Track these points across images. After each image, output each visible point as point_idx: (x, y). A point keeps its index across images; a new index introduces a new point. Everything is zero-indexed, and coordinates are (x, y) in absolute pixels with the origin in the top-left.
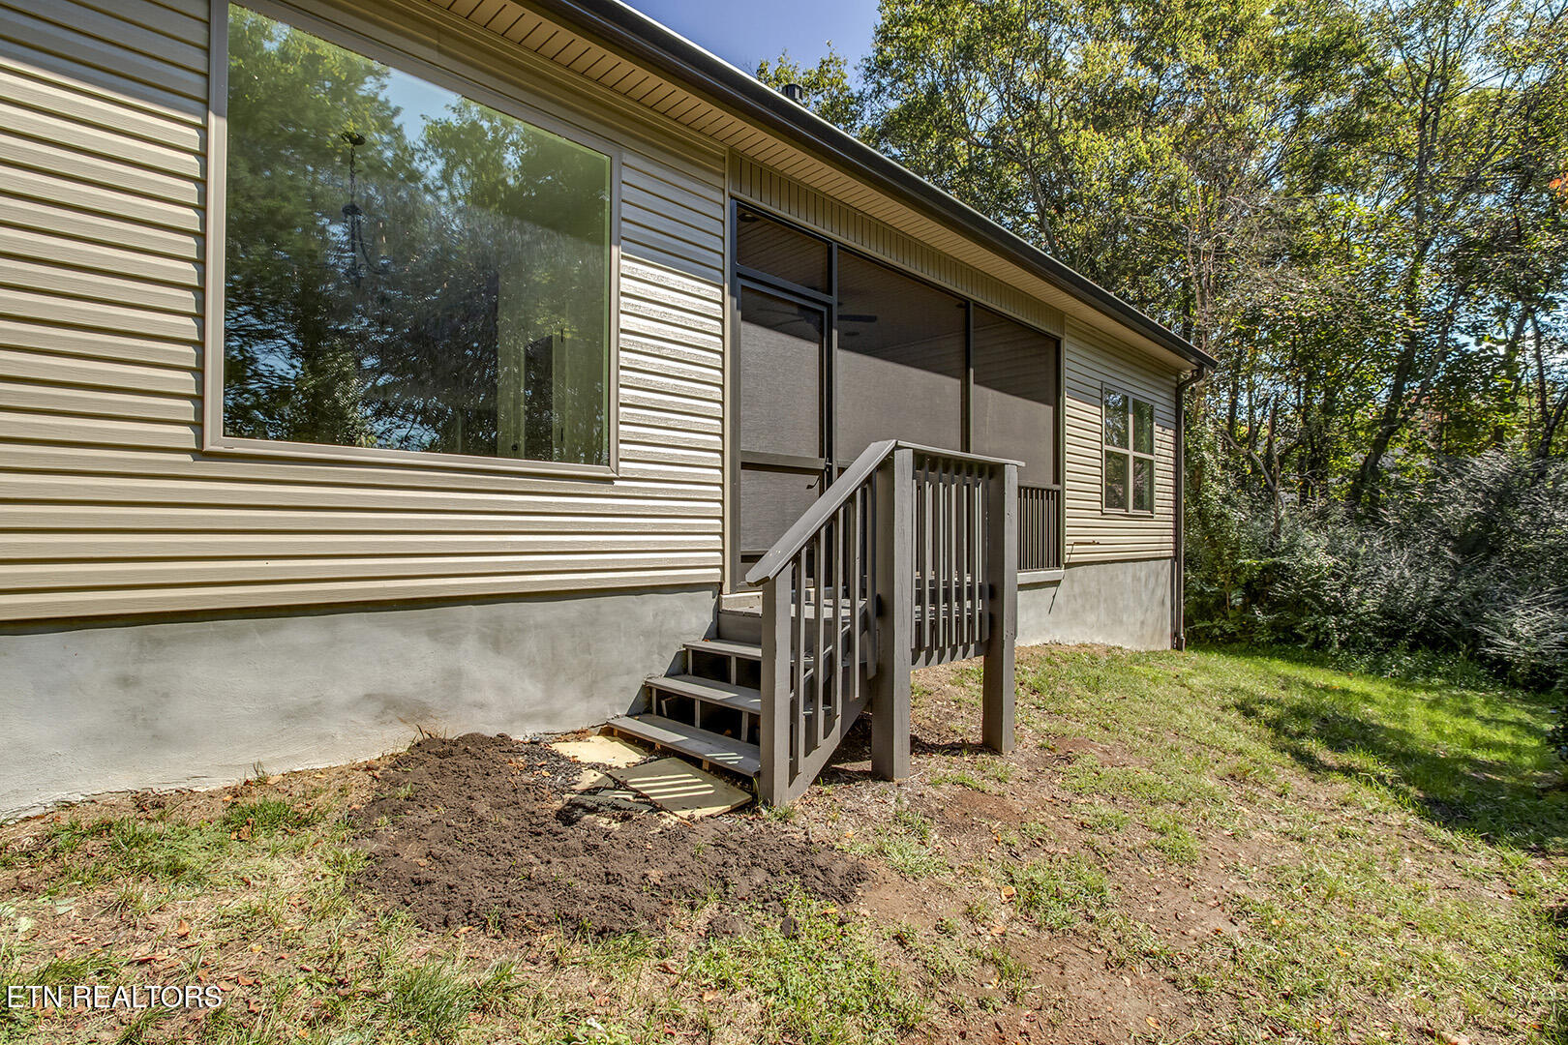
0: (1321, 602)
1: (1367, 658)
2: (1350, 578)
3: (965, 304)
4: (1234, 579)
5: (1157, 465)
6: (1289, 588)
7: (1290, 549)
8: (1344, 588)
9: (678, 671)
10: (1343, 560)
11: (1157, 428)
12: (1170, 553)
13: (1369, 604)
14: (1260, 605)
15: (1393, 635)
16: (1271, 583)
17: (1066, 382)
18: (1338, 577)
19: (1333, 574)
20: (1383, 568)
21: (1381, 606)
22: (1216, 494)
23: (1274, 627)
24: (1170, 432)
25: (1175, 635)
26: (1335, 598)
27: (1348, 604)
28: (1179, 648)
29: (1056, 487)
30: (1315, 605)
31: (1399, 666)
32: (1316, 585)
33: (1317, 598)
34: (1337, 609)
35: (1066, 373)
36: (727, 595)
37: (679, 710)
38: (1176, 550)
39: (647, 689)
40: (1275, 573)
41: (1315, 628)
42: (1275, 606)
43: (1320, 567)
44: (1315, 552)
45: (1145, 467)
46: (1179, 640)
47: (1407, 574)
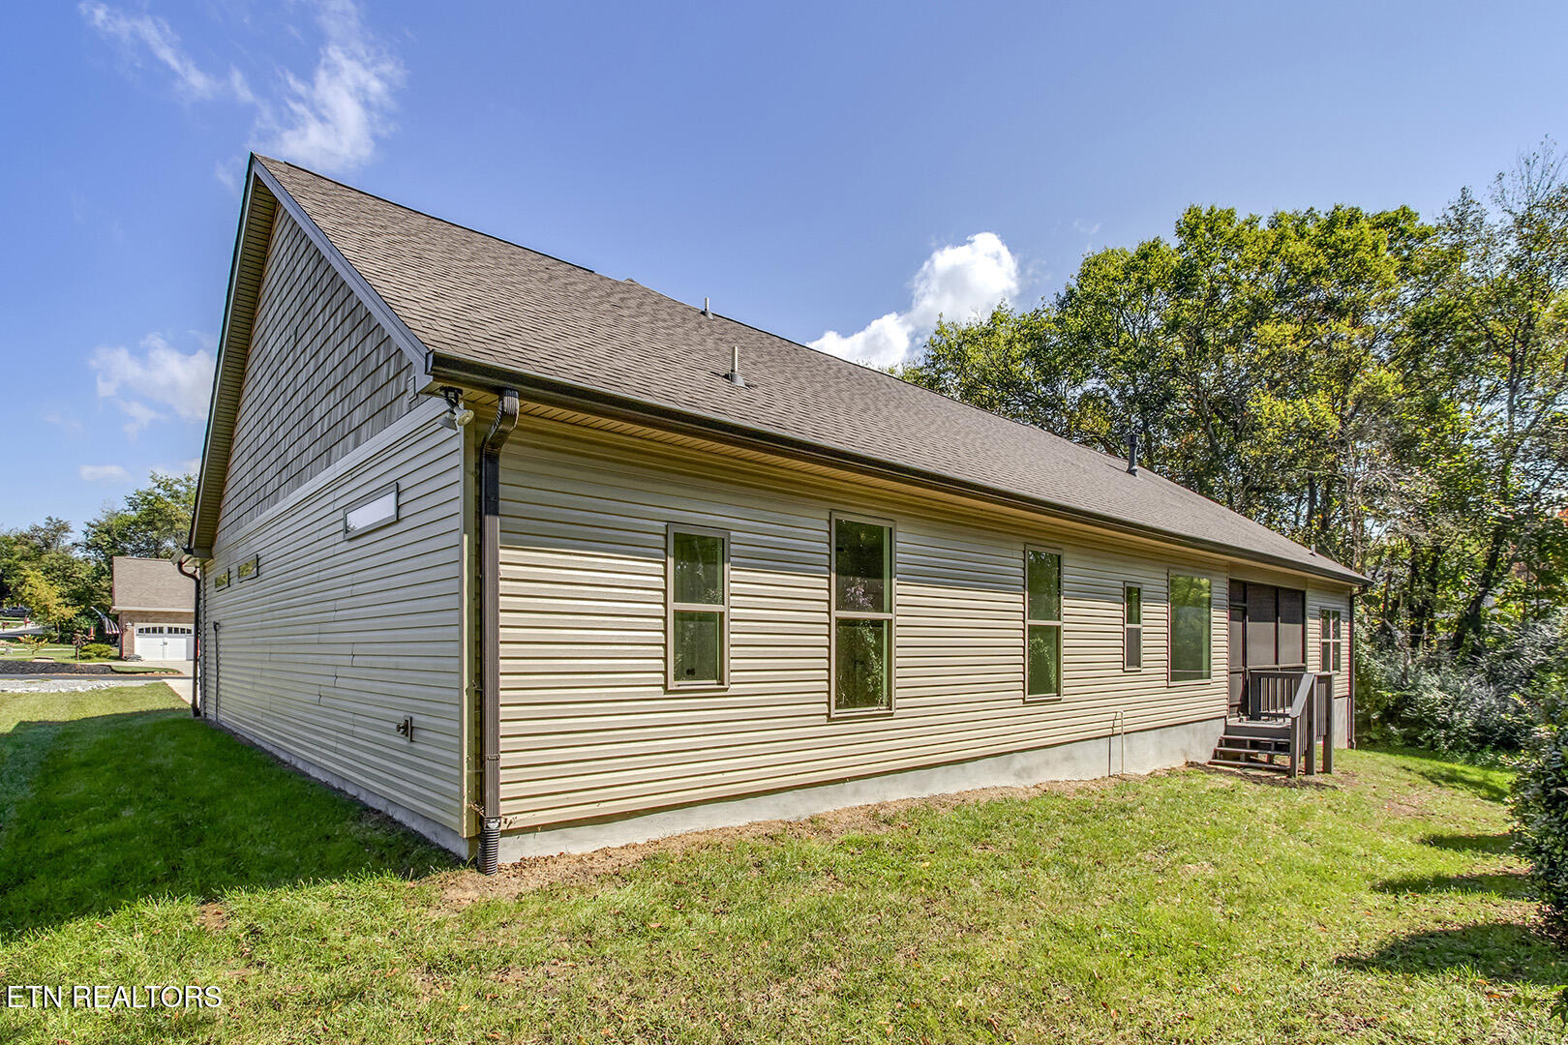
0: (1435, 722)
1: (1466, 755)
2: (1454, 705)
3: (1277, 589)
4: (1377, 706)
5: (1342, 644)
6: (1415, 712)
7: (1414, 687)
8: (1451, 712)
9: (1220, 745)
10: (1450, 694)
11: (1342, 623)
12: (1347, 693)
13: (1468, 722)
14: (1393, 724)
15: (1483, 742)
16: (1402, 709)
17: (1308, 611)
18: (1447, 705)
19: (1443, 703)
20: (1477, 699)
21: (1476, 723)
22: (1364, 651)
23: (1404, 737)
24: (1347, 624)
25: (1350, 740)
26: (1444, 718)
27: (1453, 722)
28: (1352, 748)
29: (1304, 665)
30: (1431, 723)
31: (1486, 759)
32: (1432, 710)
33: (1433, 719)
34: (1445, 725)
35: (1308, 607)
36: (1228, 720)
37: (1225, 755)
38: (1351, 691)
39: (1215, 751)
40: (1404, 702)
41: (1430, 737)
42: (1404, 723)
43: (1435, 699)
44: (1431, 689)
45: (1337, 646)
46: (1352, 743)
47: (1494, 702)
